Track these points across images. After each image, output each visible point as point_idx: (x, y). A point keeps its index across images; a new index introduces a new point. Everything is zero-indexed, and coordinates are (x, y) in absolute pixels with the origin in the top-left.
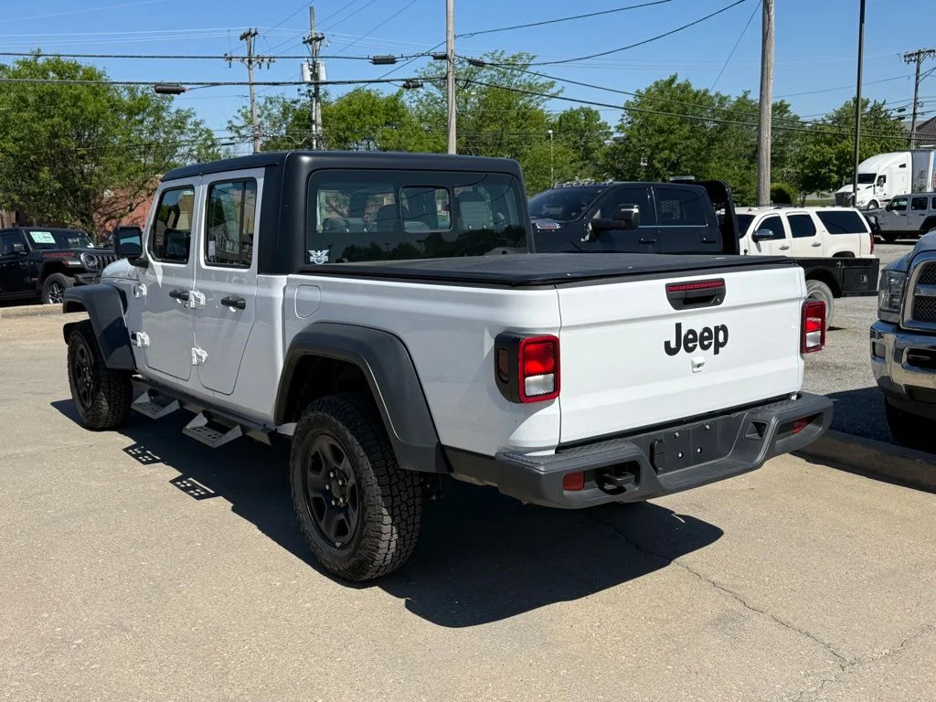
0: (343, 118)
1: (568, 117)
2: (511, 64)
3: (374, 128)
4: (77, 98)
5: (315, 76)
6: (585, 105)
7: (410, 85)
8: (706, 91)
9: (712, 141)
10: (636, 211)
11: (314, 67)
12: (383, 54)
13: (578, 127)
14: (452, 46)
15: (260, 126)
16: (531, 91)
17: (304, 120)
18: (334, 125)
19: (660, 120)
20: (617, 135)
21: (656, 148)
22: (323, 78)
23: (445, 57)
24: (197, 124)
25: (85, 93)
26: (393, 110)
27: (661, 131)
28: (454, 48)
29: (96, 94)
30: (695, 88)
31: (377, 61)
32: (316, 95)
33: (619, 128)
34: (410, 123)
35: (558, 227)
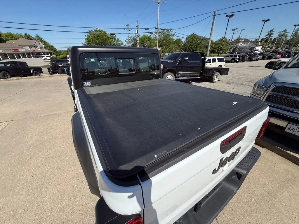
0: (142, 40)
1: (177, 40)
2: (168, 30)
3: (147, 41)
4: (102, 36)
5: (138, 32)
6: (180, 38)
7: (151, 33)
8: (199, 35)
9: (199, 44)
10: (187, 59)
11: (138, 31)
12: (147, 28)
13: (178, 41)
14: (158, 26)
15: (130, 41)
16: (171, 35)
17: (136, 40)
18: (141, 41)
19: (191, 40)
20: (184, 43)
21: (190, 45)
22: (139, 32)
23: (157, 28)
24: (120, 41)
25: (104, 35)
26: (150, 38)
27: (191, 42)
28: (159, 26)
29: (105, 35)
30: (197, 35)
31: (146, 29)
32: (138, 36)
33: (184, 42)
34: (152, 40)
35: (172, 61)
